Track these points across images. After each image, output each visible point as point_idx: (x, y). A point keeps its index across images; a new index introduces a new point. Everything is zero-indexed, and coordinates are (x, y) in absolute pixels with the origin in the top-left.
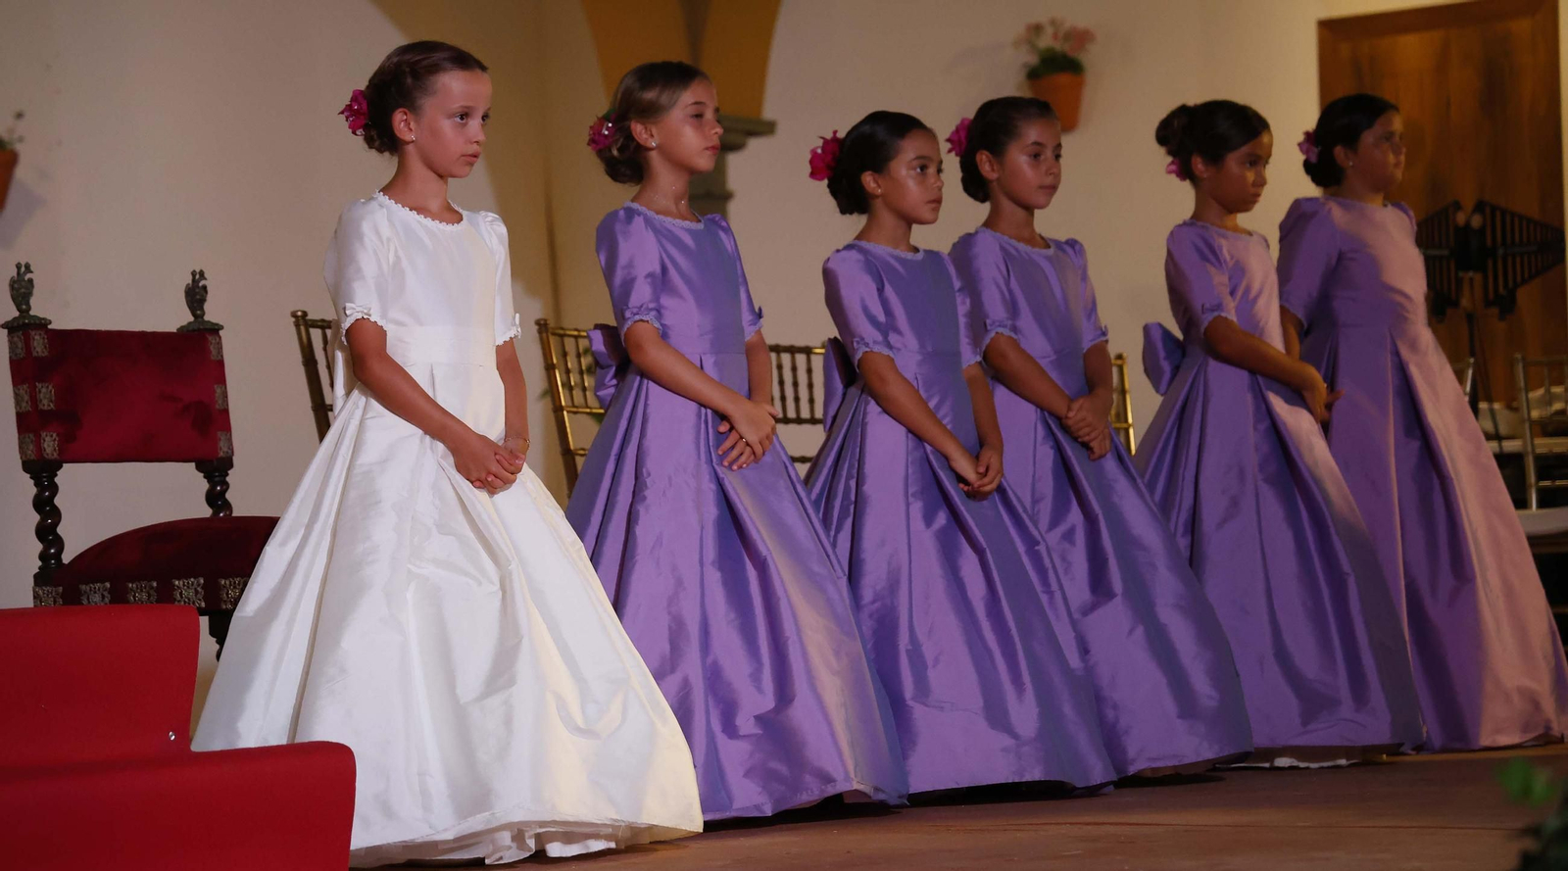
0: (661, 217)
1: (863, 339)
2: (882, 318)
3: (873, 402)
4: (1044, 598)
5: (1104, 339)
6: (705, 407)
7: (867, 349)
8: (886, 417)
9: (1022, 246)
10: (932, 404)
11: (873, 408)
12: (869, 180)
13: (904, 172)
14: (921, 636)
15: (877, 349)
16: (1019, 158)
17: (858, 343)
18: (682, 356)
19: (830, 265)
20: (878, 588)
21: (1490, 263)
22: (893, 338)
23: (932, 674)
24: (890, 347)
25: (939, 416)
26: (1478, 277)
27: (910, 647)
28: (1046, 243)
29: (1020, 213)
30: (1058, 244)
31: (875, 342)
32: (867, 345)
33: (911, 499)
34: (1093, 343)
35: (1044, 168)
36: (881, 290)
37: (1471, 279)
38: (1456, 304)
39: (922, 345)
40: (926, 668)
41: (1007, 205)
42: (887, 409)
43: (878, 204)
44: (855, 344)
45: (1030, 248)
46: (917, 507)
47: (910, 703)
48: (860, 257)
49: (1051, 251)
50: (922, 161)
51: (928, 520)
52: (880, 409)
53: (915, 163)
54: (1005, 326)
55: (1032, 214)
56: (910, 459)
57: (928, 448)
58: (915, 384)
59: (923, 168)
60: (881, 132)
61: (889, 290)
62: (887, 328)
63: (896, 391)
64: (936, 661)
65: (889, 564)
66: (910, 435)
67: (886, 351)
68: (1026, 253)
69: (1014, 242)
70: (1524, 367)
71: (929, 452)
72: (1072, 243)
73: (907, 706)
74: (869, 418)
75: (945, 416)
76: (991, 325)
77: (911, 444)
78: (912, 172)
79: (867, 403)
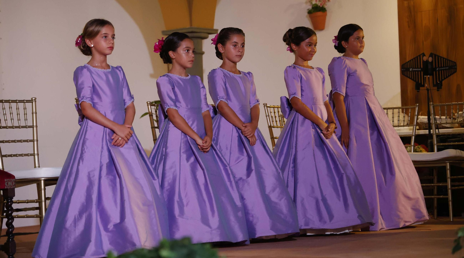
0: (94, 68)
1: (167, 104)
2: (174, 97)
3: (171, 124)
4: (228, 184)
5: (258, 103)
6: (106, 127)
7: (169, 107)
8: (175, 128)
9: (231, 74)
10: (190, 124)
11: (171, 125)
12: (171, 53)
13: (182, 52)
14: (183, 196)
15: (172, 107)
16: (230, 46)
17: (166, 105)
18: (99, 112)
19: (158, 81)
20: (170, 181)
21: (434, 73)
22: (178, 104)
23: (185, 208)
24: (176, 106)
25: (192, 128)
26: (431, 77)
27: (178, 200)
28: (240, 72)
29: (232, 64)
30: (245, 73)
31: (171, 105)
32: (169, 106)
33: (182, 154)
34: (254, 105)
35: (237, 50)
36: (173, 89)
37: (429, 78)
38: (424, 86)
39: (187, 106)
40: (184, 206)
41: (227, 61)
42: (176, 126)
43: (174, 61)
44: (165, 106)
45: (234, 74)
46: (184, 156)
47: (177, 217)
48: (167, 79)
49: (241, 75)
50: (188, 49)
51: (188, 159)
52: (173, 126)
53: (185, 49)
54: (224, 99)
55: (236, 64)
56: (182, 142)
57: (188, 138)
58: (184, 118)
59: (188, 50)
60: (175, 39)
61: (176, 89)
62: (176, 101)
63: (178, 120)
64: (187, 204)
65: (173, 174)
66: (183, 134)
67: (175, 108)
68: (232, 75)
69: (229, 72)
70: (433, 106)
71: (189, 139)
72: (249, 73)
73: (176, 218)
74: (170, 129)
75: (194, 128)
76: (219, 98)
77: (183, 137)
78: (184, 52)
79: (169, 124)
